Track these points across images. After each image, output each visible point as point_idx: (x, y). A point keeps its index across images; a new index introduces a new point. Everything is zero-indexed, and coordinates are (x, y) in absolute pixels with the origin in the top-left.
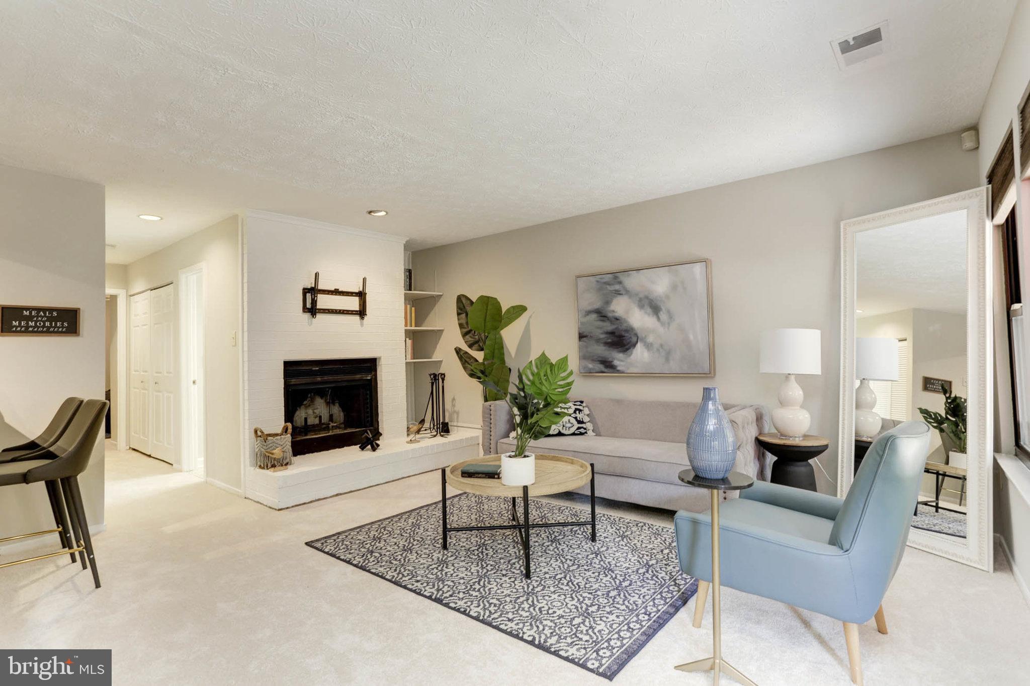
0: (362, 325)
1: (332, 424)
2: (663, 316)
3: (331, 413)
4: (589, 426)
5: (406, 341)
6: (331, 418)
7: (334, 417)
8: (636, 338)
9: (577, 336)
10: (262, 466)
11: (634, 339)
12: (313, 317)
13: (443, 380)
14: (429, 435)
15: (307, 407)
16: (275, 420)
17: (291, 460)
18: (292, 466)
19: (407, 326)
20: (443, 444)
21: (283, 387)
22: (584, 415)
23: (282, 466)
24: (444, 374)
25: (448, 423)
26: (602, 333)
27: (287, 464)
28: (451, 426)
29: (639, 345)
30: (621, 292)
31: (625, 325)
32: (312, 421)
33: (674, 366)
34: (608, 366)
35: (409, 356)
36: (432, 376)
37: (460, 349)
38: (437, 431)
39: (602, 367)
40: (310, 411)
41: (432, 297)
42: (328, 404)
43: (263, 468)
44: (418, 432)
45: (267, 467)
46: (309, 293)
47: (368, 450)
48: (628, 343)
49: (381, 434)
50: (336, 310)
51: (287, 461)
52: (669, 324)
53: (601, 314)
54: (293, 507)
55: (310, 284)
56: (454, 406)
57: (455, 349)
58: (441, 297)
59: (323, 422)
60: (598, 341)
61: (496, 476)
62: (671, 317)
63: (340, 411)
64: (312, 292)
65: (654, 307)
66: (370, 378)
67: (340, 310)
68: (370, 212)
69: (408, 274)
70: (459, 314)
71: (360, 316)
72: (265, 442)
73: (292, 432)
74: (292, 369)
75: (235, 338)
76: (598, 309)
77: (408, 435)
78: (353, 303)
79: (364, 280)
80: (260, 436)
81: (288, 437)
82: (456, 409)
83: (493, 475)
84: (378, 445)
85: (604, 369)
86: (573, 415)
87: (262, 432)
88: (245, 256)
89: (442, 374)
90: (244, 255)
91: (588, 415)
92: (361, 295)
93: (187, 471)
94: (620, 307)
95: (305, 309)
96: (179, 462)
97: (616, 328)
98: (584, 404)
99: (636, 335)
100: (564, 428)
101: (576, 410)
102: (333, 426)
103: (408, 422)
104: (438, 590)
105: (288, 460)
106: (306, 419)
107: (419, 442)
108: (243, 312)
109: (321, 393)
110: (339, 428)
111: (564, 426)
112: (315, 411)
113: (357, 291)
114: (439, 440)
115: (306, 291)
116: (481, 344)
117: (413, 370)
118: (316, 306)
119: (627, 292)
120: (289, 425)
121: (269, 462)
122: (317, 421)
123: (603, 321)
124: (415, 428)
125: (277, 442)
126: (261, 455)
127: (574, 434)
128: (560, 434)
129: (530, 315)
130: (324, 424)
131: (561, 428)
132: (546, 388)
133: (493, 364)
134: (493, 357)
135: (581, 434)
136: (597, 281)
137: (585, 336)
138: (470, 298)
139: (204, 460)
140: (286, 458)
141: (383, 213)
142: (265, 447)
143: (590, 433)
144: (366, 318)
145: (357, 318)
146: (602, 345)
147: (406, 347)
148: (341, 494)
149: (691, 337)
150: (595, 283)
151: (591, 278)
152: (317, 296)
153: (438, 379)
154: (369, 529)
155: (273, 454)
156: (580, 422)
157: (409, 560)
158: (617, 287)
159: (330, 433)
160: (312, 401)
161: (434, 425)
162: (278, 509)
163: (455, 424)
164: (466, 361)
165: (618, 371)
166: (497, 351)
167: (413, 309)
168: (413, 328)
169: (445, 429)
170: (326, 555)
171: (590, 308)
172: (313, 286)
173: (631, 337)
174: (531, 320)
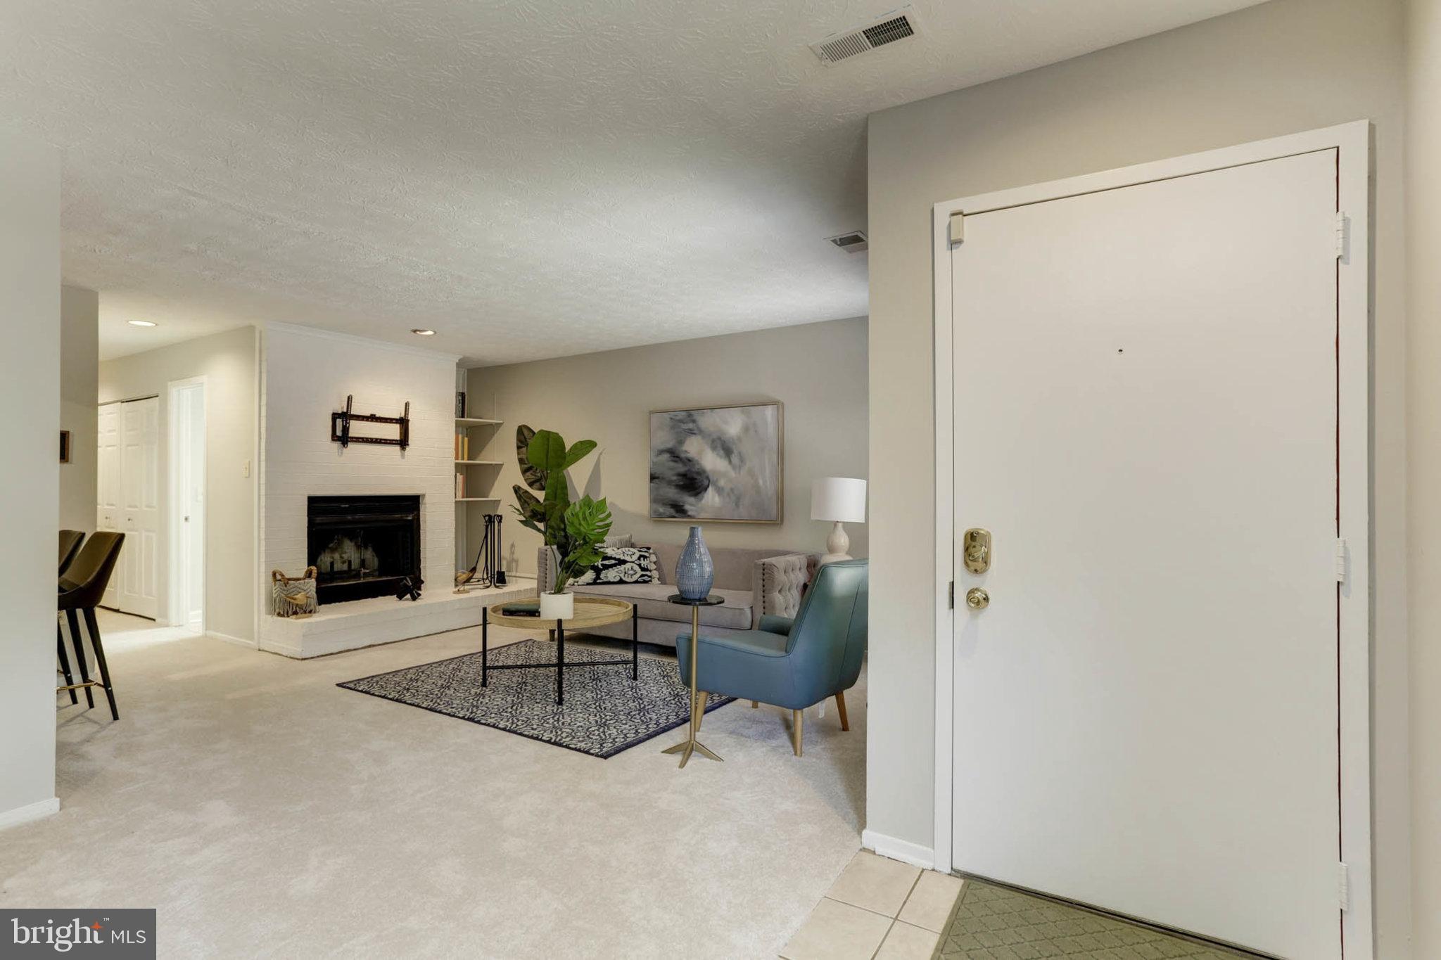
0: (403, 456)
1: (363, 571)
2: (735, 459)
3: (362, 558)
4: (655, 574)
5: (456, 477)
6: (363, 563)
7: (367, 563)
8: (708, 482)
9: (648, 478)
10: (282, 613)
11: (706, 483)
12: (344, 446)
13: (500, 522)
14: (481, 586)
15: (333, 550)
16: (296, 562)
17: (315, 607)
18: (317, 614)
19: (458, 459)
20: (497, 594)
21: (307, 525)
22: (650, 562)
23: (305, 613)
24: (501, 516)
25: (504, 573)
26: (674, 475)
27: (310, 612)
28: (508, 576)
29: (710, 489)
30: (695, 432)
31: (697, 467)
32: (339, 566)
33: (744, 513)
34: (679, 510)
35: (460, 493)
36: (487, 518)
37: (519, 488)
38: (491, 582)
39: (672, 511)
40: (337, 556)
41: (491, 425)
42: (358, 547)
43: (283, 616)
44: (468, 581)
45: (287, 614)
46: (339, 418)
47: (407, 599)
48: (700, 487)
49: (423, 582)
50: (372, 439)
51: (310, 608)
52: (740, 467)
53: (674, 454)
54: (318, 657)
55: (341, 407)
56: (512, 553)
57: (514, 487)
58: (499, 427)
59: (353, 567)
60: (670, 483)
61: (537, 614)
62: (742, 460)
63: (373, 556)
64: (343, 417)
65: (725, 448)
66: (410, 518)
67: (377, 439)
68: (415, 331)
69: (460, 398)
70: (519, 448)
71: (401, 447)
72: (286, 586)
73: (317, 576)
74: (317, 505)
75: (249, 469)
76: (671, 449)
77: (456, 586)
78: (393, 432)
79: (407, 405)
80: (280, 580)
81: (312, 583)
82: (515, 556)
83: (534, 613)
84: (419, 595)
85: (674, 514)
86: (637, 562)
87: (282, 575)
88: (264, 376)
89: (498, 516)
90: (263, 374)
91: (654, 563)
92: (403, 422)
93: (176, 626)
94: (693, 447)
95: (335, 437)
96: (165, 615)
97: (689, 470)
98: (651, 551)
99: (708, 478)
100: (626, 575)
101: (641, 556)
102: (364, 573)
103: (456, 570)
104: (472, 713)
105: (312, 607)
106: (332, 564)
107: (468, 592)
108: (260, 438)
109: (352, 535)
110: (373, 576)
111: (625, 573)
112: (344, 555)
113: (397, 417)
114: (493, 591)
115: (335, 416)
116: (543, 483)
117: (466, 510)
118: (348, 434)
119: (700, 432)
120: (314, 569)
121: (287, 607)
122: (345, 567)
123: (676, 461)
124: (464, 577)
125: (299, 586)
126: (280, 601)
127: (636, 582)
128: (621, 582)
129: (600, 452)
130: (354, 570)
131: (622, 575)
132: (585, 528)
133: (553, 506)
134: (555, 498)
135: (645, 582)
136: (671, 419)
137: (658, 478)
138: (531, 427)
139: (203, 613)
140: (310, 605)
141: (430, 333)
142: (285, 592)
143: (655, 581)
144: (408, 449)
145: (397, 448)
146: (673, 487)
147: (456, 483)
148: (374, 646)
149: (761, 482)
150: (668, 419)
151: (666, 415)
152: (349, 423)
153: (494, 522)
154: (405, 673)
155: (295, 599)
156: (643, 569)
157: (446, 694)
158: (691, 426)
159: (362, 581)
160: (340, 544)
161: (487, 574)
162: (301, 658)
163: (514, 574)
164: (525, 501)
165: (689, 516)
166: (560, 492)
167: (466, 439)
168: (466, 461)
169: (501, 579)
170: (360, 693)
171: (662, 447)
172: (345, 411)
173: (702, 481)
174: (601, 458)
